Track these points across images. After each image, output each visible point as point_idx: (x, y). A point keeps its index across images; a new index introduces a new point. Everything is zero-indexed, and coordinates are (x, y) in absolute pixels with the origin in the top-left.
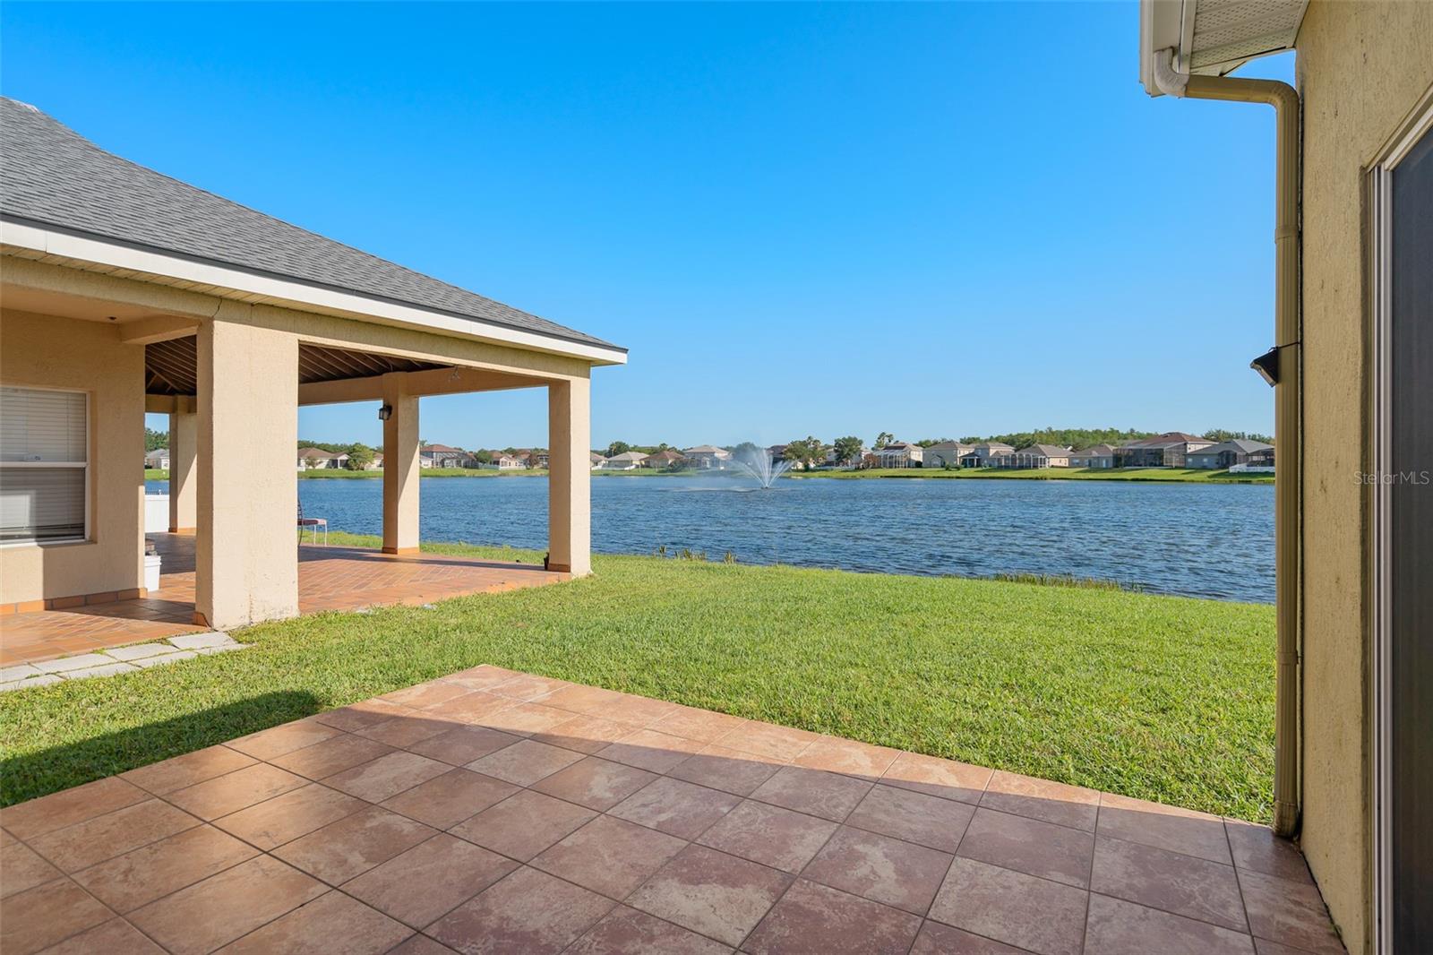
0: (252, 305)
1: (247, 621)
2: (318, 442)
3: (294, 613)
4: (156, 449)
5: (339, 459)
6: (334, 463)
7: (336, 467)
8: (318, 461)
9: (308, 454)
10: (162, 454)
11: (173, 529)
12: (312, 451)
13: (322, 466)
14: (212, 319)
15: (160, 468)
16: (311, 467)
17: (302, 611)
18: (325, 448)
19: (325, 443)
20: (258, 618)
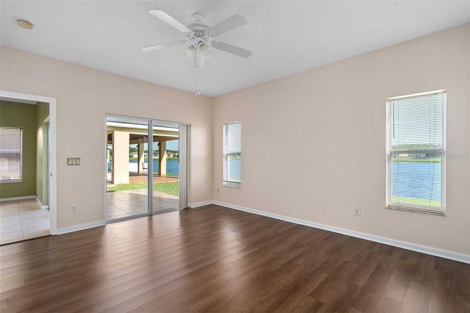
0: (121, 128)
1: (120, 183)
2: (171, 150)
3: (128, 183)
4: (132, 152)
5: (176, 154)
6: (175, 156)
7: (175, 157)
8: (171, 155)
9: (168, 153)
10: (133, 153)
11: (138, 172)
12: (169, 152)
13: (171, 157)
14: (114, 131)
15: (133, 157)
16: (169, 157)
17: (130, 182)
18: (172, 152)
19: (173, 150)
20: (122, 183)
